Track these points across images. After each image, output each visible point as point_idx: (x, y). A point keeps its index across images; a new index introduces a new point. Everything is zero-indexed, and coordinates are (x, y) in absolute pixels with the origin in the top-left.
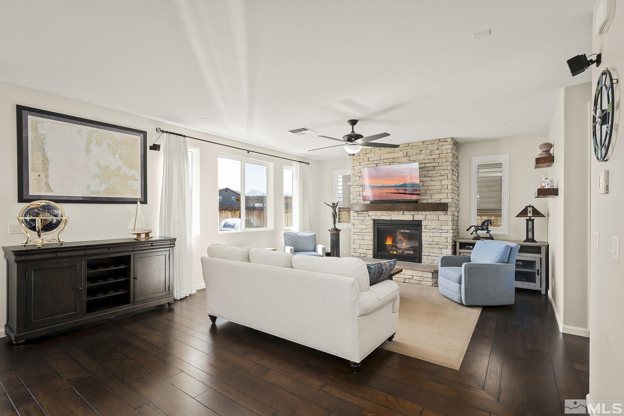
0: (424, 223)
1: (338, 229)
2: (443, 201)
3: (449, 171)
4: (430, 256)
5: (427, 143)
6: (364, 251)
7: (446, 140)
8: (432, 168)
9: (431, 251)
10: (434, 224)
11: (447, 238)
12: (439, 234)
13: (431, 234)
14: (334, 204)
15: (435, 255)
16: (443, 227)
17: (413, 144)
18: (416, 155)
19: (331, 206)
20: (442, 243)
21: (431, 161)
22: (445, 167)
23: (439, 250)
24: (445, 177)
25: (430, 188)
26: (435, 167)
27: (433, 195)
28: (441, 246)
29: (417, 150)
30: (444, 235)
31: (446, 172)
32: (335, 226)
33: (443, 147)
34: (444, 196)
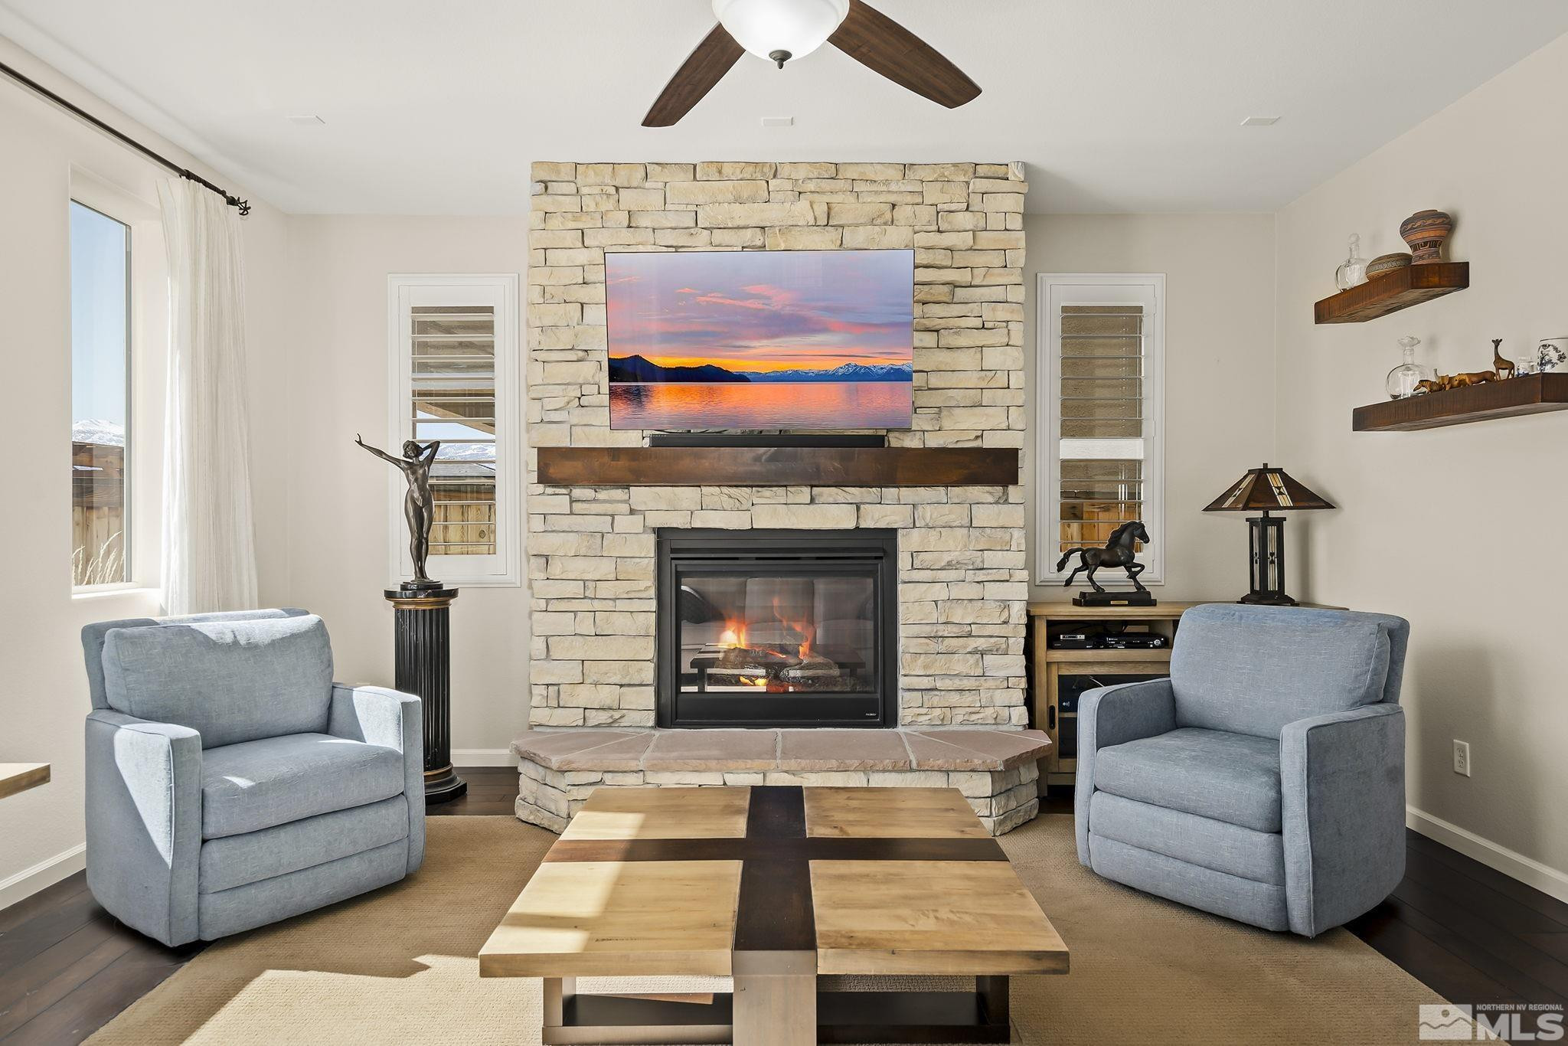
0: (905, 545)
1: (440, 586)
2: (992, 442)
3: (1012, 312)
4: (936, 689)
5: (921, 174)
6: (606, 695)
7: (1001, 171)
8: (946, 289)
9: (940, 665)
10: (953, 546)
11: (1005, 604)
12: (974, 592)
13: (939, 592)
14: (414, 449)
15: (957, 683)
16: (991, 559)
17: (860, 169)
18: (872, 222)
19: (396, 461)
20: (989, 630)
21: (940, 258)
22: (997, 293)
23: (972, 659)
24: (998, 337)
25: (935, 381)
26: (955, 285)
27: (945, 413)
28: (982, 644)
29: (873, 203)
30: (994, 591)
31: (1002, 313)
32: (421, 571)
33: (992, 204)
34: (996, 418)
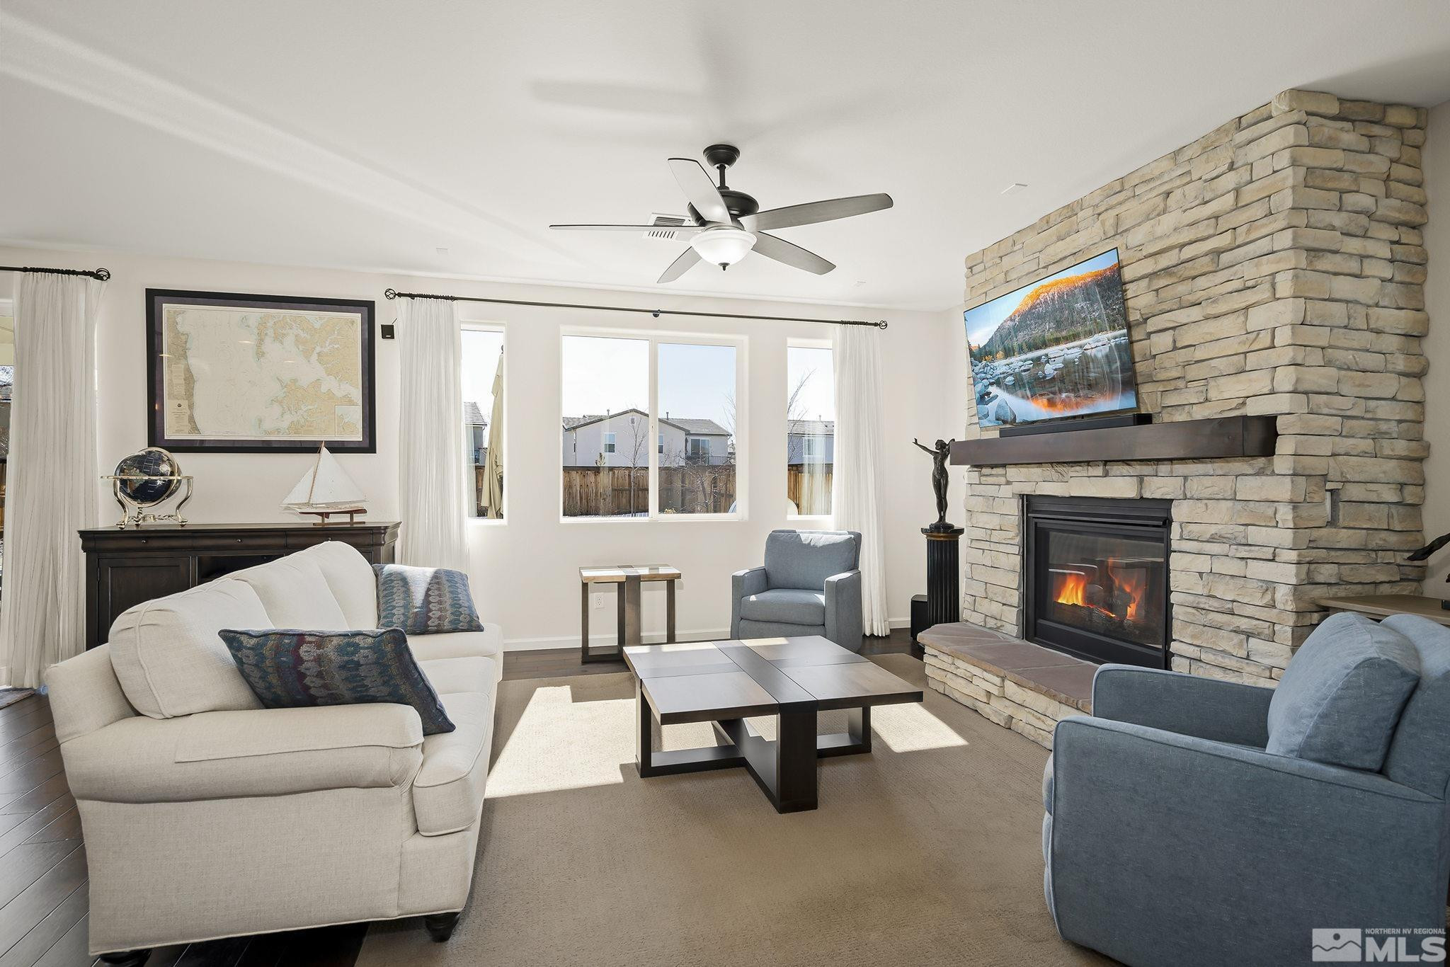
0: (1179, 513)
1: (952, 526)
2: (1255, 408)
3: (1279, 262)
4: (1200, 661)
5: (1188, 154)
6: (995, 608)
7: (1265, 112)
8: (1207, 259)
9: (1207, 638)
10: (1219, 517)
11: (1269, 586)
12: (1234, 567)
13: (1203, 564)
14: (941, 444)
15: (1220, 660)
16: (1255, 535)
17: (1140, 173)
18: (1148, 219)
19: (931, 452)
20: (1249, 611)
21: (1202, 230)
22: (1264, 245)
23: (1237, 638)
24: (1263, 293)
25: (1199, 354)
26: (1218, 252)
27: (1212, 383)
28: (1244, 624)
29: (1151, 198)
30: (1259, 570)
31: (1267, 267)
32: (942, 518)
33: (1254, 152)
34: (1260, 382)
